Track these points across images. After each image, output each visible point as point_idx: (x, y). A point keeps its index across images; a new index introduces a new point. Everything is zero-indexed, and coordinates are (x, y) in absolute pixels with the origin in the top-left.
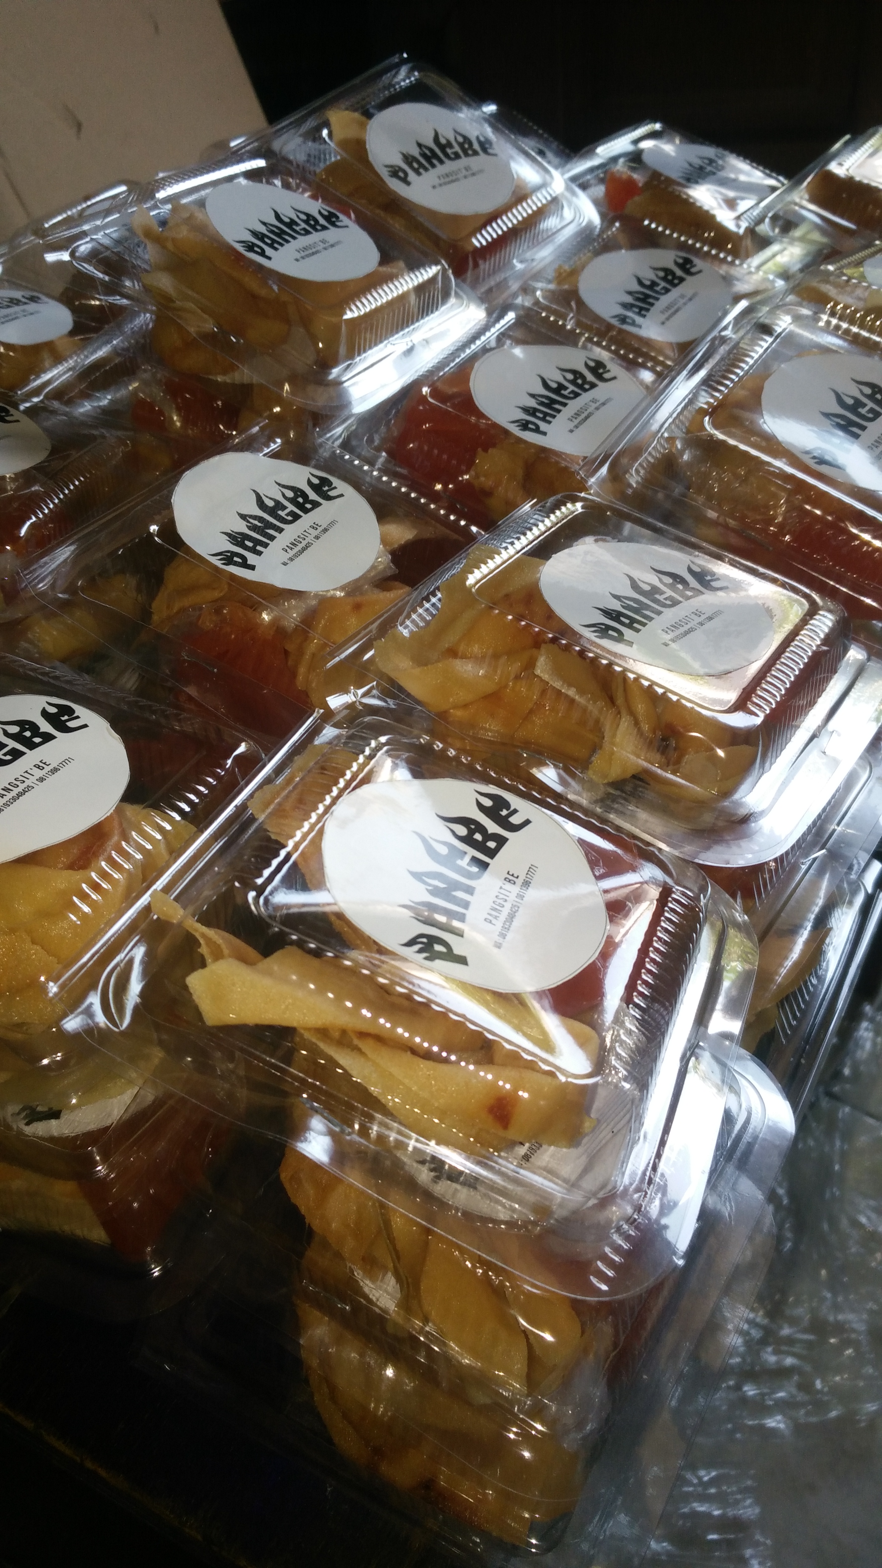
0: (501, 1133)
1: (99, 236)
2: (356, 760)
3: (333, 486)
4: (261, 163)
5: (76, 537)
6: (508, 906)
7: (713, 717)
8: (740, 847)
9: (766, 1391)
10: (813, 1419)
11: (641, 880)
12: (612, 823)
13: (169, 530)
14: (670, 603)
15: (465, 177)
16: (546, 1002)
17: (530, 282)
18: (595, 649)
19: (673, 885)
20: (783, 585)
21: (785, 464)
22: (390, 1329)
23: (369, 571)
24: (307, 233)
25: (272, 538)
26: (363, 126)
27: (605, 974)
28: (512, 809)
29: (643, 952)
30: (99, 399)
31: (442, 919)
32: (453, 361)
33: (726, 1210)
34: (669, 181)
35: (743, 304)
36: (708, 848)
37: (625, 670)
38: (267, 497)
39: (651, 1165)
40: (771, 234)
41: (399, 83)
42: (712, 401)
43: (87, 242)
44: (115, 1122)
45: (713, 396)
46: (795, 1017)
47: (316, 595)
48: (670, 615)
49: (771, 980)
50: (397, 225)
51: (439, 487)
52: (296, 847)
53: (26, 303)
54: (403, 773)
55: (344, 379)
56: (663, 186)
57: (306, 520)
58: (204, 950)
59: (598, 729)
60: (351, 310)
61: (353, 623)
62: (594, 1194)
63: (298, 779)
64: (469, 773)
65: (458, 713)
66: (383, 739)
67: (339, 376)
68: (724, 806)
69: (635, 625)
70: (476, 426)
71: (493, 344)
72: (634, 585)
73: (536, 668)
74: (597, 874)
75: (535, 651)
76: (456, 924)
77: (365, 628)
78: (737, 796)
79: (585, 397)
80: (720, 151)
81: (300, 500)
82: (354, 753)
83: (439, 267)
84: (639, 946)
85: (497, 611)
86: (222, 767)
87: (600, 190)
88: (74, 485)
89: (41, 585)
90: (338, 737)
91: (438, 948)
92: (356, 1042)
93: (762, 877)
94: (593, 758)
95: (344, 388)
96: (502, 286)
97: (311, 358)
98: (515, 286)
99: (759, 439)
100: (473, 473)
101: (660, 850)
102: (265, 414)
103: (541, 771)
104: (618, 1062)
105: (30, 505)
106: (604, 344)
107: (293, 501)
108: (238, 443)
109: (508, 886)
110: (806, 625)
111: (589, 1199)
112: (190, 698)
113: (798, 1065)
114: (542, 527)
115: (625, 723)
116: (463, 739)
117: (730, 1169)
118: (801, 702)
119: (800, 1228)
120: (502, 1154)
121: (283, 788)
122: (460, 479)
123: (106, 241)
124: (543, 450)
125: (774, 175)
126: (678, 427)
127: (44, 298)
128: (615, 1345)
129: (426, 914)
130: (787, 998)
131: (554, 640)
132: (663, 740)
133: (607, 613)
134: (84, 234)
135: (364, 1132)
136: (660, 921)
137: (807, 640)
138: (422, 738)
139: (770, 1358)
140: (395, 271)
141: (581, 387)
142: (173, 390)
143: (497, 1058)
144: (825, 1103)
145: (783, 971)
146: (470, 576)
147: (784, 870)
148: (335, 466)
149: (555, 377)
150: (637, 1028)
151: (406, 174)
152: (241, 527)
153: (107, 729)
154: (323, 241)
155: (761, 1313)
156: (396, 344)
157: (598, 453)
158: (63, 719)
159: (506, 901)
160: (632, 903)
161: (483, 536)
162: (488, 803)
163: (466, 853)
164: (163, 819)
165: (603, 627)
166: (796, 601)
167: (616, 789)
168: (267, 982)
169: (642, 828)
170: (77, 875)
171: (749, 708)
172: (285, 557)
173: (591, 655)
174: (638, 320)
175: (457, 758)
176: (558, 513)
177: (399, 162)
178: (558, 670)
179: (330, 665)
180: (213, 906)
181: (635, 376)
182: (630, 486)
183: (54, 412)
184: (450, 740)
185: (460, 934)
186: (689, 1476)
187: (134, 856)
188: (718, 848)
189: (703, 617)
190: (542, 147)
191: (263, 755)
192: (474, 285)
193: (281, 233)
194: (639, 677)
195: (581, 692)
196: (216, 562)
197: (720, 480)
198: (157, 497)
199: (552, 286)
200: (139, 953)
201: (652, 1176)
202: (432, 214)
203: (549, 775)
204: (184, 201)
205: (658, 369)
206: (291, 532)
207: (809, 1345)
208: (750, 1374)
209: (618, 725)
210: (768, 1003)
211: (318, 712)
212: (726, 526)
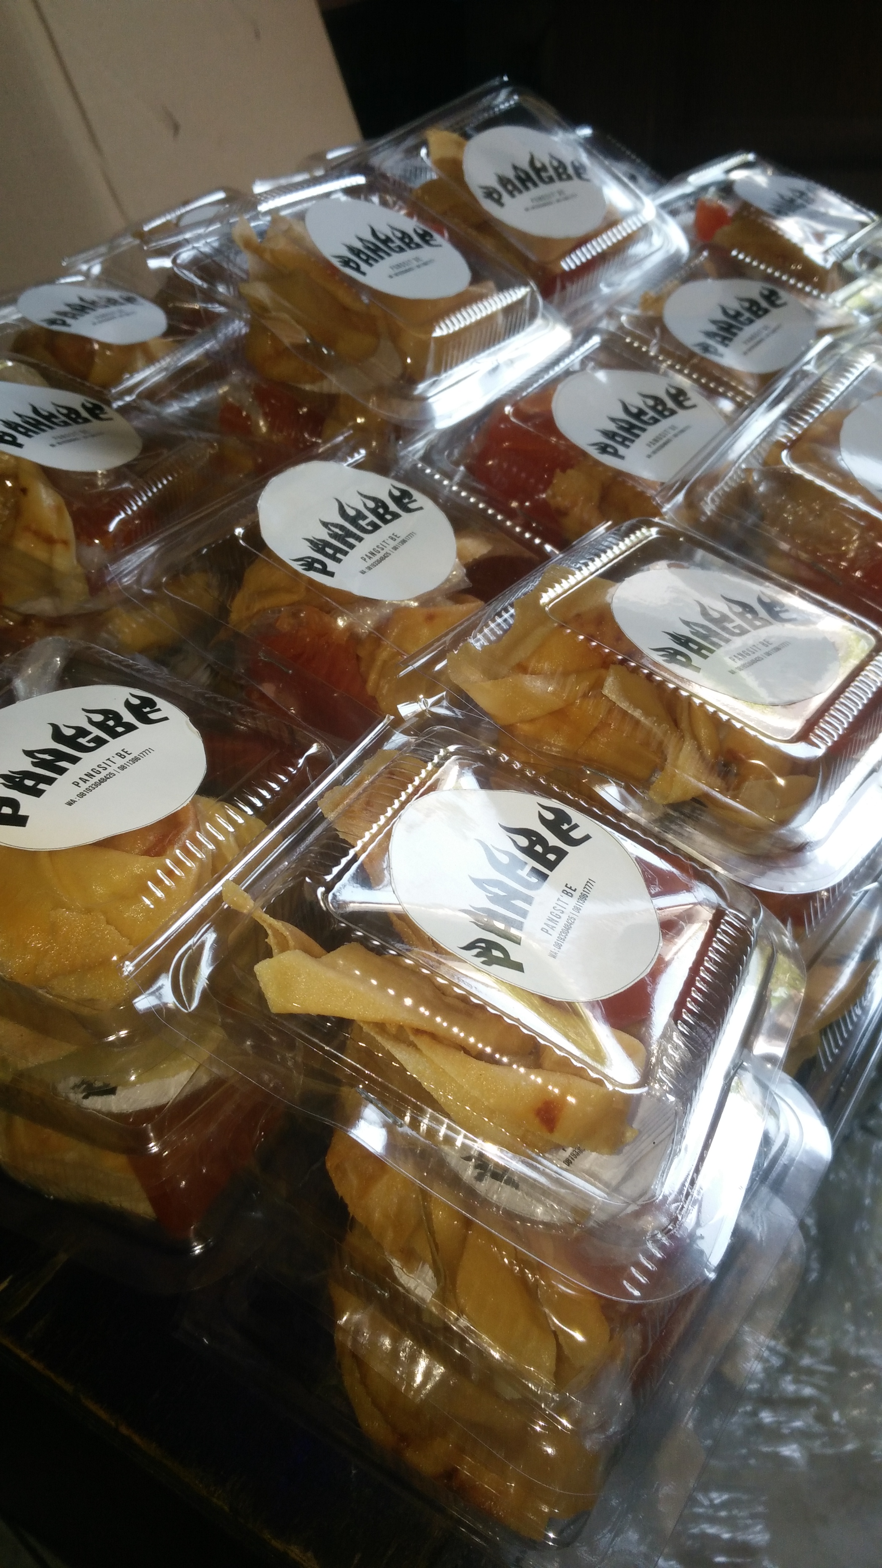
0: (547, 1135)
1: (200, 245)
2: (425, 767)
3: (413, 499)
4: (360, 180)
5: (162, 536)
6: (564, 917)
7: (776, 746)
8: (793, 873)
9: (782, 1419)
10: (829, 1451)
11: (695, 901)
12: (670, 843)
13: (254, 534)
14: (738, 631)
15: (558, 201)
16: (598, 1012)
17: (617, 308)
18: (662, 673)
19: (726, 907)
20: (851, 620)
21: (860, 501)
22: (426, 1318)
23: (443, 583)
24: (401, 250)
25: (352, 546)
26: (461, 146)
27: (654, 990)
28: (573, 823)
29: (694, 971)
30: (187, 400)
31: (501, 926)
32: (537, 381)
33: (759, 1232)
34: (759, 212)
35: (827, 340)
36: (762, 874)
37: (692, 695)
38: (349, 506)
39: (689, 1180)
40: (858, 269)
41: (498, 106)
42: (791, 435)
43: (188, 250)
44: (171, 1101)
45: (791, 430)
46: (837, 1046)
47: (391, 604)
48: (738, 643)
49: (816, 1008)
50: (488, 245)
51: (514, 504)
52: (364, 849)
53: (122, 304)
54: (470, 781)
55: (429, 395)
56: (753, 217)
57: (386, 530)
58: (271, 940)
59: (661, 751)
60: (441, 328)
61: (425, 633)
62: (634, 1201)
63: (367, 782)
64: (532, 786)
65: (526, 728)
66: (452, 748)
67: (425, 391)
68: (780, 834)
69: (703, 651)
70: (555, 447)
71: (577, 367)
72: (704, 612)
73: (605, 688)
74: (653, 892)
75: (603, 671)
76: (513, 931)
77: (438, 640)
78: (794, 825)
79: (664, 424)
80: (812, 184)
81: (381, 511)
82: (421, 760)
83: (528, 289)
84: (690, 964)
85: (569, 631)
86: (294, 766)
87: (690, 217)
88: (162, 483)
89: (126, 579)
90: (406, 744)
91: (496, 953)
92: (412, 1038)
93: (814, 906)
94: (653, 779)
95: (429, 404)
96: (587, 307)
97: (398, 370)
98: (599, 308)
99: (835, 476)
100: (550, 492)
101: (715, 872)
102: (350, 424)
103: (604, 790)
104: (665, 1075)
105: (119, 501)
106: (686, 372)
107: (374, 511)
108: (322, 453)
109: (566, 898)
110: (872, 660)
111: (628, 1204)
112: (263, 696)
113: (838, 1092)
114: (616, 550)
115: (688, 747)
116: (528, 753)
117: (764, 1190)
118: (863, 736)
119: (826, 1260)
120: (547, 1155)
121: (352, 790)
122: (537, 497)
123: (206, 250)
124: (619, 473)
125: (864, 210)
126: (755, 457)
127: (141, 300)
128: (643, 1352)
129: (486, 920)
130: (831, 1026)
131: (623, 662)
132: (725, 765)
133: (677, 638)
134: (187, 241)
135: (415, 1124)
136: (712, 941)
137: (872, 676)
138: (489, 749)
139: (788, 1386)
140: (484, 291)
141: (661, 413)
142: (262, 396)
143: (547, 1063)
144: (859, 1136)
145: (829, 1000)
146: (544, 595)
147: (835, 900)
148: (413, 478)
149: (636, 402)
150: (684, 1044)
151: (500, 196)
152: (323, 534)
153: (187, 724)
154: (417, 259)
155: (782, 1341)
156: (482, 362)
157: (676, 478)
158: (145, 710)
159: (563, 912)
160: (685, 922)
161: (557, 555)
162: (550, 816)
163: (526, 863)
164: (237, 813)
165: (672, 651)
166: (864, 637)
167: (675, 810)
168: (331, 974)
169: (699, 850)
170: (152, 861)
171: (811, 740)
172: (364, 565)
173: (658, 678)
174: (721, 349)
175: (521, 771)
176: (632, 537)
177: (494, 183)
178: (626, 692)
179: (402, 673)
180: (281, 899)
181: (715, 404)
182: (704, 513)
183: (146, 412)
184: (515, 753)
185: (517, 941)
186: (700, 1497)
187: (206, 846)
188: (773, 874)
189: (771, 647)
190: (633, 172)
191: (333, 757)
192: (560, 306)
193: (376, 250)
194: (704, 703)
195: (647, 714)
196: (297, 567)
197: (795, 514)
198: (243, 501)
199: (637, 312)
200: (210, 938)
201: (690, 1190)
202: (524, 236)
203: (611, 793)
204: (284, 213)
205: (739, 399)
206: (370, 541)
207: (829, 1377)
208: (767, 1400)
209: (681, 750)
210: (811, 1030)
211: (389, 717)
212: (798, 559)
